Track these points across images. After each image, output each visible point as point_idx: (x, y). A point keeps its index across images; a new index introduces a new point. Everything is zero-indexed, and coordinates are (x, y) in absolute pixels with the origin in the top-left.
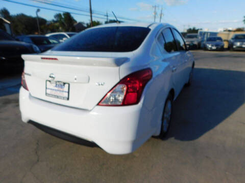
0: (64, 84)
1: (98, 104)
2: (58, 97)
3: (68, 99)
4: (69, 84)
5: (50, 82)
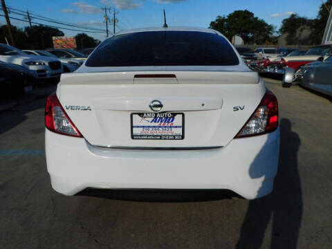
0: (174, 114)
1: (237, 137)
2: (161, 138)
3: (183, 137)
4: (183, 115)
5: (141, 114)
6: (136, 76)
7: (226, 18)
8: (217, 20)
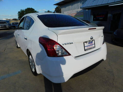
3: (95, 47)
4: (94, 40)
5: (86, 42)
6: (89, 29)
7: (24, 10)
8: (21, 11)
